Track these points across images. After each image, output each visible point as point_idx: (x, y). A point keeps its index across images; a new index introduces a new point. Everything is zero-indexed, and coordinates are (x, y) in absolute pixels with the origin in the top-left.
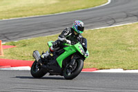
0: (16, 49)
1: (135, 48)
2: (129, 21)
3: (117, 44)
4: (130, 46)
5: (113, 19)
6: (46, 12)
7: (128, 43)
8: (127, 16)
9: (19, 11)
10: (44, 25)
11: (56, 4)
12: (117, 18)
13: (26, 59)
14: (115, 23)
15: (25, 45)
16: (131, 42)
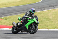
0: (3, 21)
1: (53, 20)
2: (50, 9)
3: (45, 18)
4: (51, 19)
5: (43, 8)
6: (15, 5)
7: (50, 18)
8: (49, 7)
9: (4, 5)
10: (14, 11)
11: (19, 1)
12: (45, 7)
13: (7, 25)
14: (44, 9)
15: (6, 19)
16: (51, 17)
